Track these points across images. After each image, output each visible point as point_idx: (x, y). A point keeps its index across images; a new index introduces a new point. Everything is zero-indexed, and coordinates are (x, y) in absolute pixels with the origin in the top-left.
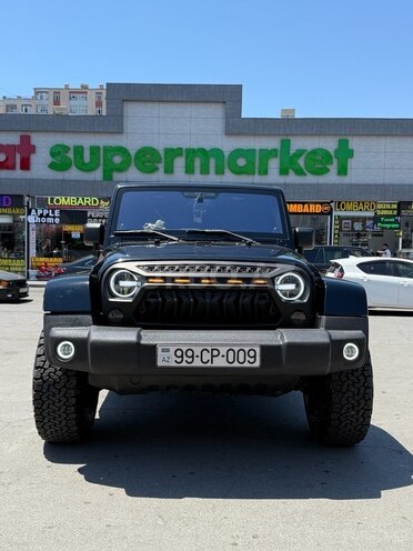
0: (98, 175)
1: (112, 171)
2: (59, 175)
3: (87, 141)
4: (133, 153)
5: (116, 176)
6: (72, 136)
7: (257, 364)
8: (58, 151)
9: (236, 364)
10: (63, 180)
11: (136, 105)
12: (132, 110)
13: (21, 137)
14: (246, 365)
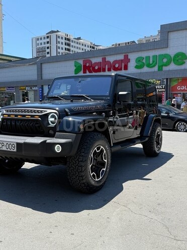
0: (156, 69)
1: (162, 66)
2: (139, 71)
3: (151, 54)
4: (172, 56)
5: (165, 68)
6: (145, 52)
7: (15, 150)
8: (139, 60)
9: (9, 150)
10: (141, 73)
11: (175, 33)
12: (172, 36)
13: (124, 56)
14: (12, 150)
